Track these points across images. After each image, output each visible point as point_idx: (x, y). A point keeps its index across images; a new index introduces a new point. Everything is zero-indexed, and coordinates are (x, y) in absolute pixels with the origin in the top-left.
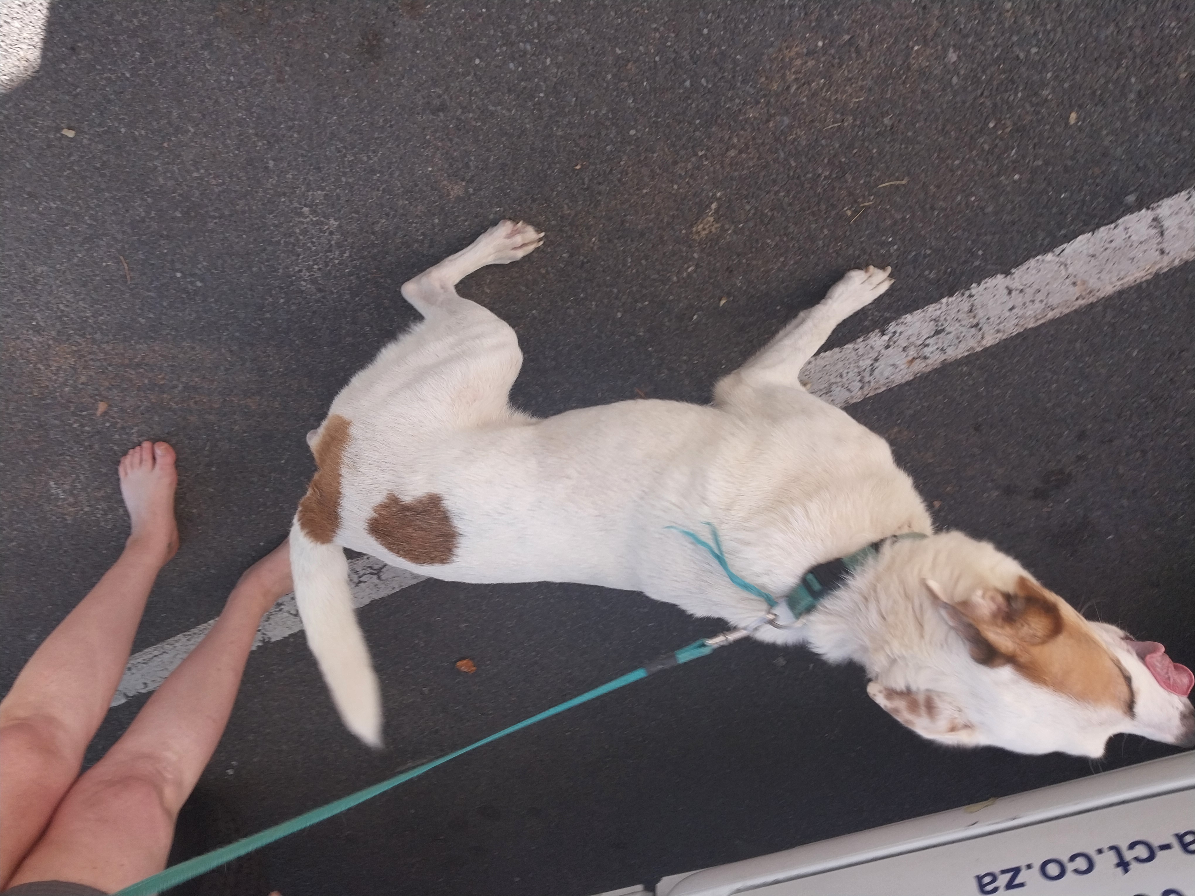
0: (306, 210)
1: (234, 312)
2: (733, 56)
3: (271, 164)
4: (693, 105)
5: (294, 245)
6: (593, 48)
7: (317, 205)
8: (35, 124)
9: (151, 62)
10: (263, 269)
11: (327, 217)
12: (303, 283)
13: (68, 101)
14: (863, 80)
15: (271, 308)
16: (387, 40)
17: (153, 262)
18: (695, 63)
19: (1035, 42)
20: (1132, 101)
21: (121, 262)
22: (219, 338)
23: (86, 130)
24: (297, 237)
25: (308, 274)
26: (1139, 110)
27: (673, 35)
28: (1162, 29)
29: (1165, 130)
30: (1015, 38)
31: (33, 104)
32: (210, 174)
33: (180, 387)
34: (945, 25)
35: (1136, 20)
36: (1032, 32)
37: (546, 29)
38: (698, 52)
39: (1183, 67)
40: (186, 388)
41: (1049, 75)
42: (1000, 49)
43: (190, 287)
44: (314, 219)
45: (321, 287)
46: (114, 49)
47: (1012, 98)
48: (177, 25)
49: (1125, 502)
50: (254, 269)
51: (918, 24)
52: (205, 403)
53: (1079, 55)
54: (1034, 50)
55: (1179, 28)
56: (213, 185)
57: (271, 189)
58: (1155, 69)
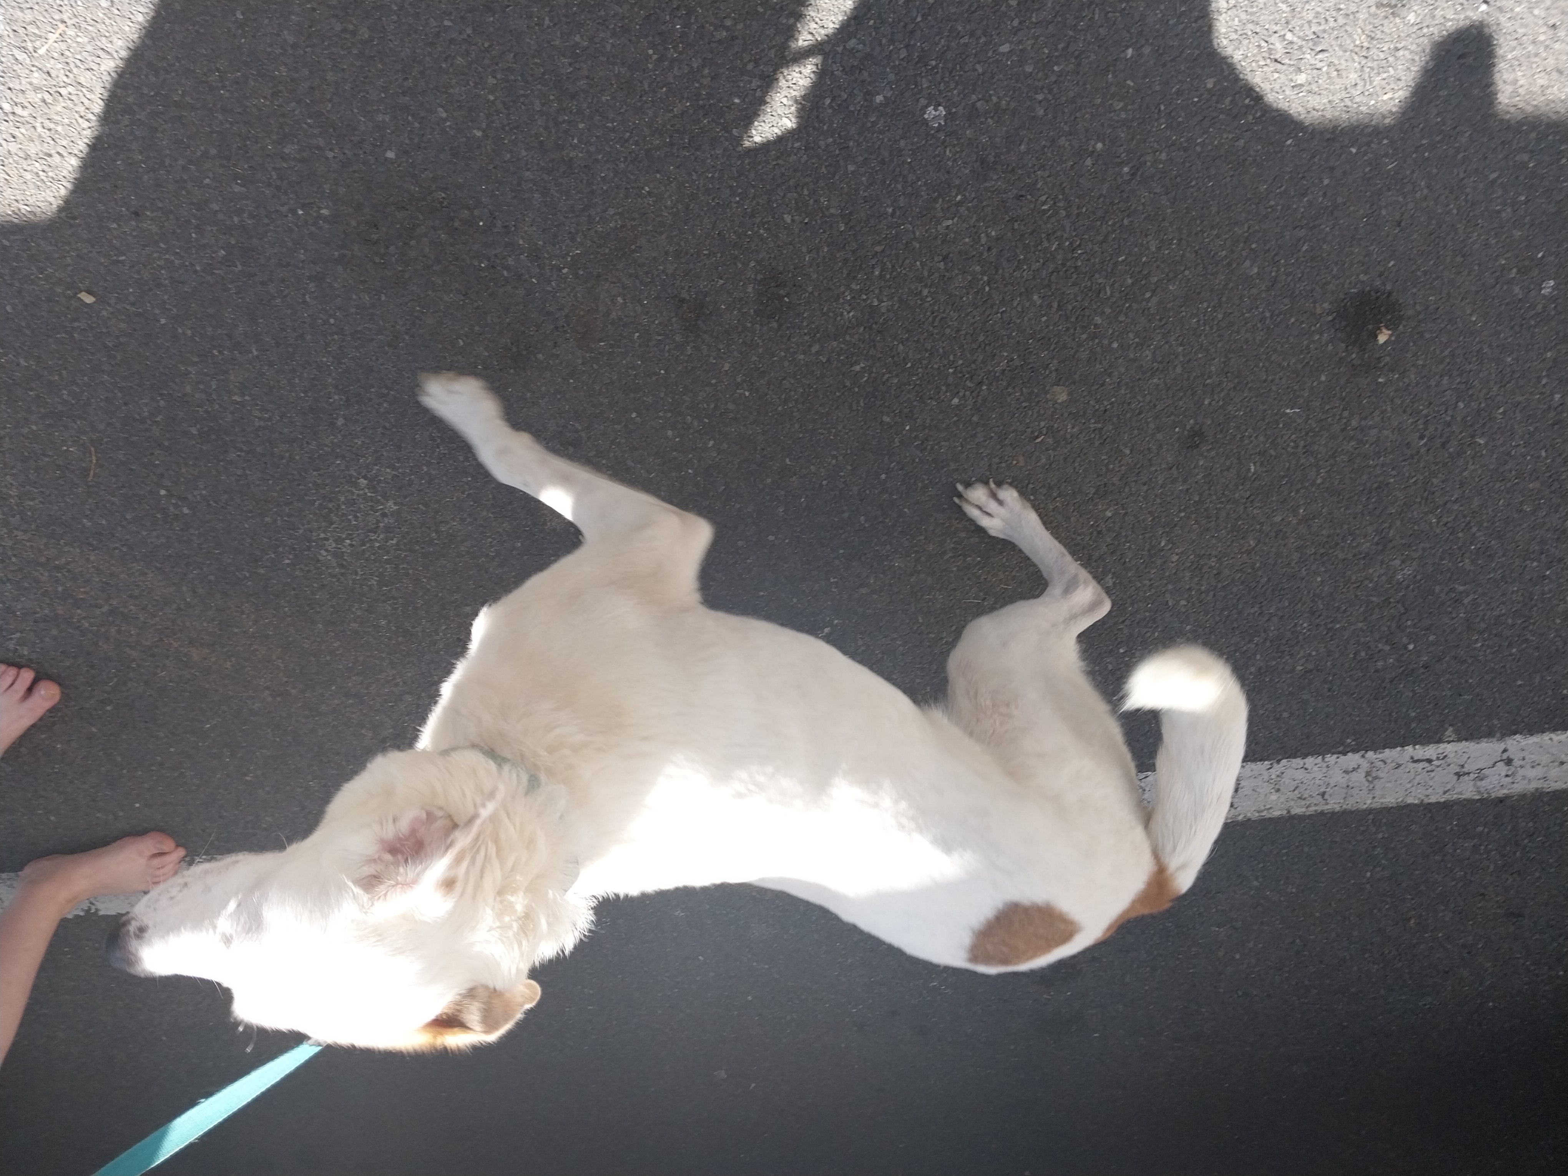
0: (363, 482)
1: (219, 554)
2: (901, 507)
3: (340, 422)
4: (843, 536)
5: (331, 511)
6: (763, 449)
7: (380, 481)
8: (41, 270)
9: (236, 267)
10: (279, 522)
11: (386, 498)
12: (324, 553)
13: (102, 264)
14: (1017, 572)
15: (269, 564)
16: (540, 356)
17: (133, 467)
18: (862, 500)
19: (1186, 596)
20: (1251, 673)
21: (90, 453)
22: (185, 575)
23: (112, 301)
24: (339, 505)
25: (334, 545)
26: (1255, 682)
27: (850, 468)
28: (1296, 625)
29: (1270, 706)
30: (1170, 587)
31: (49, 248)
32: (257, 405)
33: (105, 609)
34: (1112, 553)
35: (1278, 609)
36: (1188, 587)
37: (721, 415)
38: (868, 492)
39: (1301, 662)
40: (111, 612)
41: (1188, 627)
42: (1153, 591)
43: (172, 509)
44: (369, 494)
45: (344, 563)
46: (194, 235)
47: (1149, 634)
48: (290, 244)
49: (1121, 1008)
50: (267, 519)
51: (1088, 544)
52: (131, 635)
53: (1220, 621)
54: (1183, 602)
55: (1309, 630)
56: (256, 417)
57: (327, 446)
58: (1280, 654)
